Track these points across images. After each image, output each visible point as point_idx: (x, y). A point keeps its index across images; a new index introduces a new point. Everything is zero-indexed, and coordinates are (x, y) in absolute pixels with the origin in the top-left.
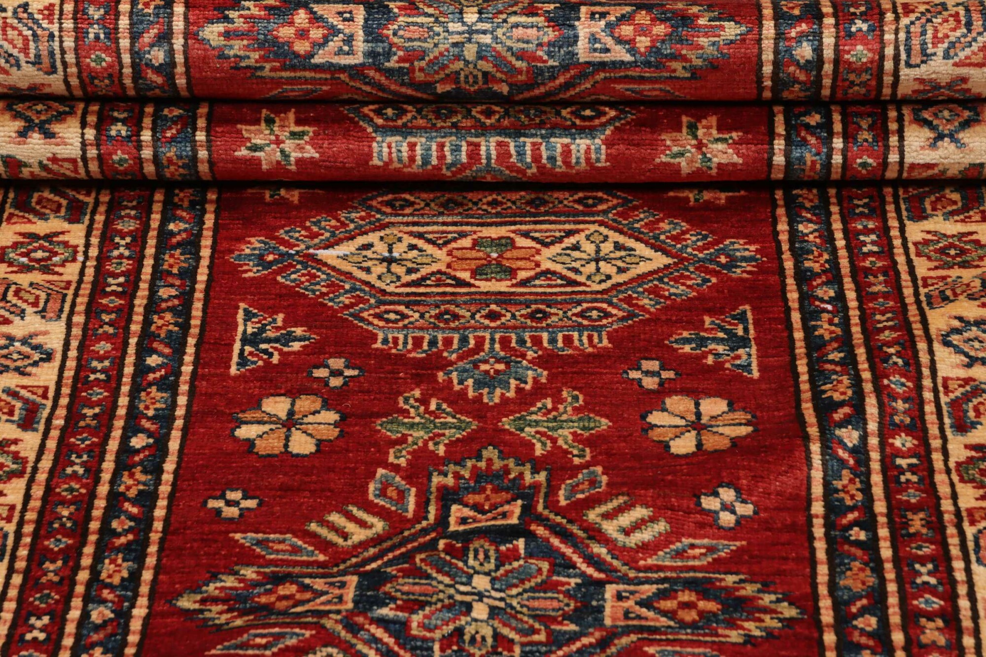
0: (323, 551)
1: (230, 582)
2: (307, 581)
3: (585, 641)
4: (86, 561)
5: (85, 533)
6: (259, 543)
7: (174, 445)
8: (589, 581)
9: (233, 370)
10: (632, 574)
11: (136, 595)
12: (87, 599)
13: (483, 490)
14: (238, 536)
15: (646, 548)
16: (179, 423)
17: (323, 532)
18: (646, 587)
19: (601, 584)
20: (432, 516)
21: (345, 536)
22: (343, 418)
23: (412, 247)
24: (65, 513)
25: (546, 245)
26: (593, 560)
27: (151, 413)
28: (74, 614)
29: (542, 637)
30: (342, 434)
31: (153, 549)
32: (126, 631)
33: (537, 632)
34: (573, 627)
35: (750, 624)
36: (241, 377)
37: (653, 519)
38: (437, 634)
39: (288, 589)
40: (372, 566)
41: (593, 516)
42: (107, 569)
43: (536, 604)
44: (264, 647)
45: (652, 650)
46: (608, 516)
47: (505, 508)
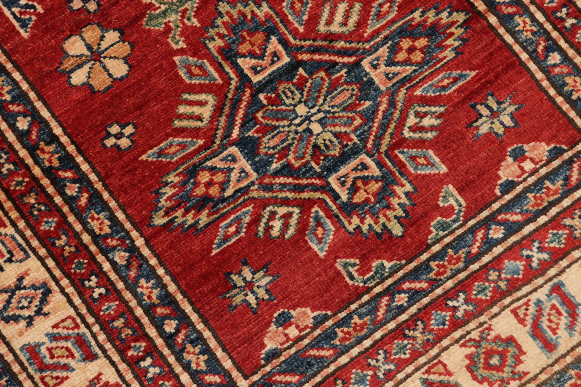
0: (198, 137)
1: (169, 191)
2: (209, 164)
3: (382, 108)
4: (78, 227)
5: (58, 210)
6: (160, 154)
7: (45, 114)
8: (350, 67)
9: (25, 34)
10: (367, 46)
11: (128, 233)
12: (105, 252)
13: (244, 39)
14: (144, 157)
15: (361, 24)
16: (32, 95)
17: (185, 123)
18: (381, 50)
19: (357, 64)
20: (233, 75)
21: (199, 118)
22: (122, 33)
24: (32, 201)
26: (342, 53)
27: (8, 98)
28: (107, 266)
29: (358, 121)
30: (132, 46)
31: (106, 196)
32: (146, 260)
33: (353, 119)
34: (368, 103)
35: (449, 42)
36: (33, 37)
37: (351, 7)
38: (308, 157)
39: (204, 177)
40: (235, 133)
41: (322, 28)
42: (95, 225)
43: (337, 101)
44: (237, 232)
45: (418, 92)
46: (329, 22)
47: (270, 48)
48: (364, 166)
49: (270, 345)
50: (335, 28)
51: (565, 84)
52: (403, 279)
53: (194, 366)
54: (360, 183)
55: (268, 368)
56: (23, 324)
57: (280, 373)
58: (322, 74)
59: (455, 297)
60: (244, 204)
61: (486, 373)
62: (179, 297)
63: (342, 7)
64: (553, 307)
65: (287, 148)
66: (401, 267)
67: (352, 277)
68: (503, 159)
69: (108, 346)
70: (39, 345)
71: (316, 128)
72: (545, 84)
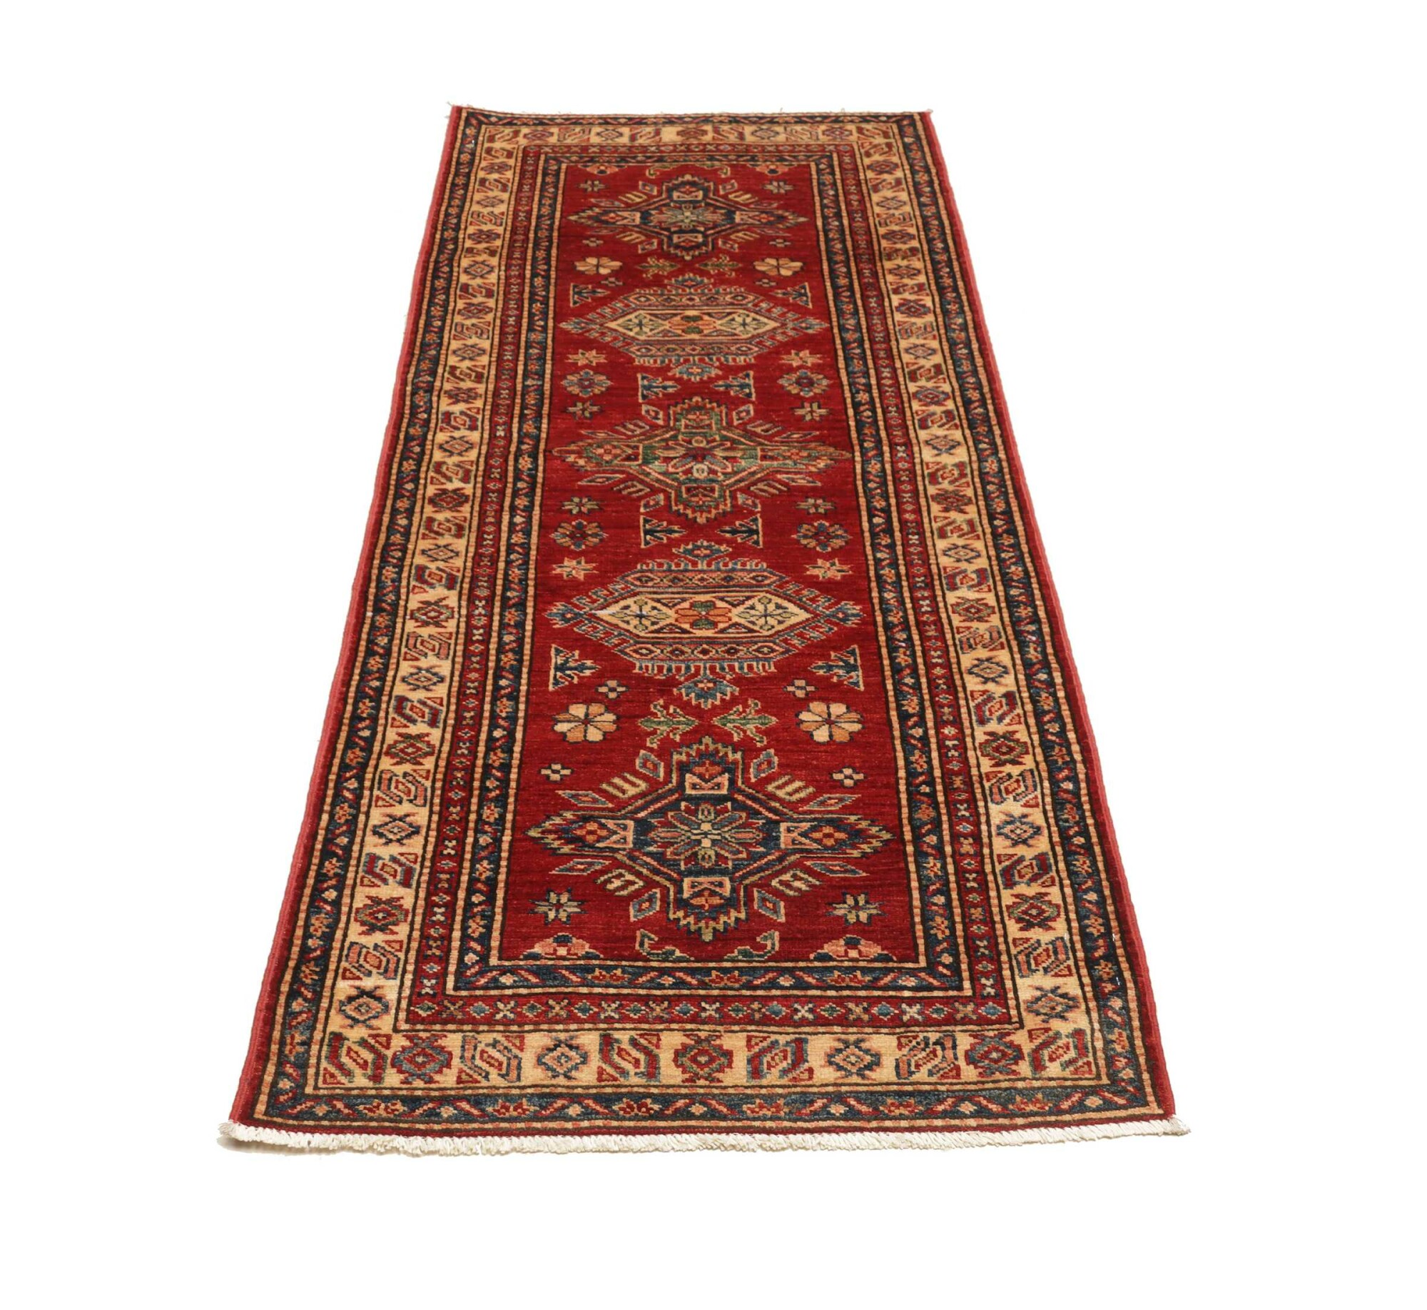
0: (611, 801)
1: (558, 820)
2: (603, 821)
3: (770, 858)
4: (474, 808)
5: (471, 789)
6: (573, 796)
7: (519, 735)
8: (769, 821)
9: (551, 688)
10: (795, 816)
11: (504, 829)
12: (476, 831)
13: (704, 764)
14: (560, 792)
15: (803, 801)
16: (521, 721)
17: (610, 789)
18: (804, 824)
19: (777, 823)
20: (674, 781)
21: (624, 792)
22: (618, 718)
23: (654, 608)
24: (459, 775)
25: (734, 606)
26: (771, 810)
27: (504, 715)
28: (470, 840)
29: (744, 855)
30: (618, 729)
31: (511, 800)
32: (500, 851)
33: (741, 852)
34: (762, 849)
35: (864, 846)
36: (555, 693)
37: (806, 787)
38: (682, 857)
39: (592, 826)
40: (642, 814)
41: (770, 788)
42: (486, 812)
43: (740, 836)
44: (583, 870)
45: (808, 863)
46: (779, 787)
47: (719, 779)
48: (721, 885)
49: (537, 949)
50: (781, 793)
51: (933, 920)
52: (681, 969)
53: (470, 931)
54: (706, 893)
55: (521, 963)
56: (383, 840)
57: (526, 970)
58: (744, 815)
59: (711, 1003)
60: (605, 858)
61: (688, 1063)
62: (501, 885)
63: (798, 784)
64: (785, 1051)
65: (672, 844)
66: (688, 961)
67: (642, 944)
68: (838, 938)
69: (424, 885)
70: (380, 858)
71: (706, 843)
72: (917, 911)
